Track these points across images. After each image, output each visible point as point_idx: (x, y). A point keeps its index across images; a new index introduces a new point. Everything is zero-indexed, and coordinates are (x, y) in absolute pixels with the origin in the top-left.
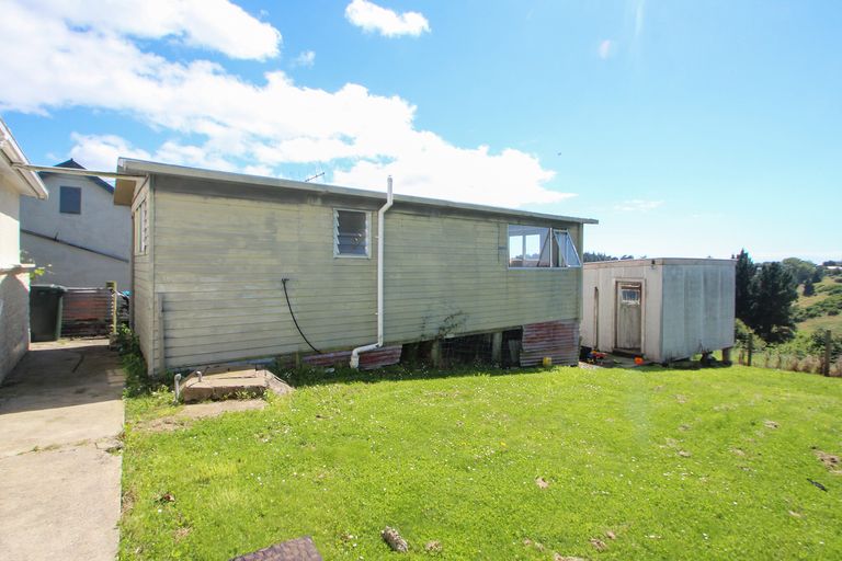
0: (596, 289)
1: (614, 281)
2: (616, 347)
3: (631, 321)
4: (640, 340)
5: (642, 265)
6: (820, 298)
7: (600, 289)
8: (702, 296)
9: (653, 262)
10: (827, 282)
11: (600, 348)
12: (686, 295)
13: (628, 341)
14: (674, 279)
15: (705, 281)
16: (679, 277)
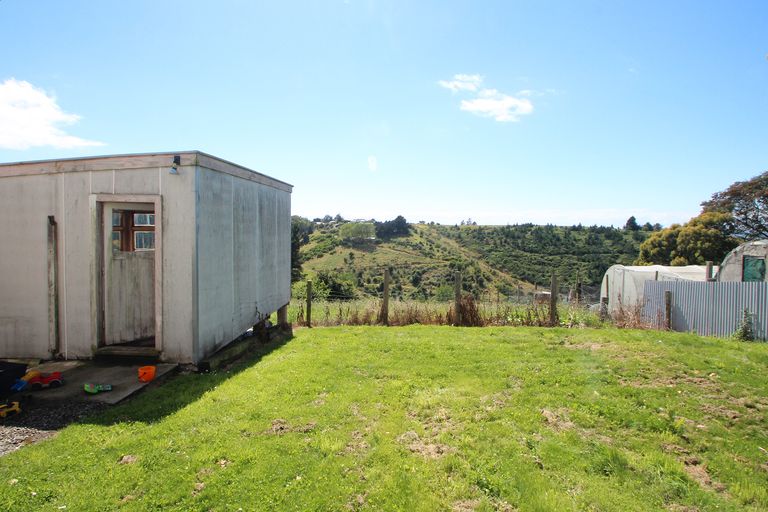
0: (52, 221)
1: (93, 200)
2: (102, 343)
3: (137, 286)
4: (153, 321)
5: (153, 167)
6: (313, 245)
7: (61, 221)
8: (258, 231)
9: (177, 159)
10: (317, 233)
11: (65, 351)
12: (237, 229)
13: (130, 327)
14: (217, 197)
15: (261, 208)
16: (224, 196)
